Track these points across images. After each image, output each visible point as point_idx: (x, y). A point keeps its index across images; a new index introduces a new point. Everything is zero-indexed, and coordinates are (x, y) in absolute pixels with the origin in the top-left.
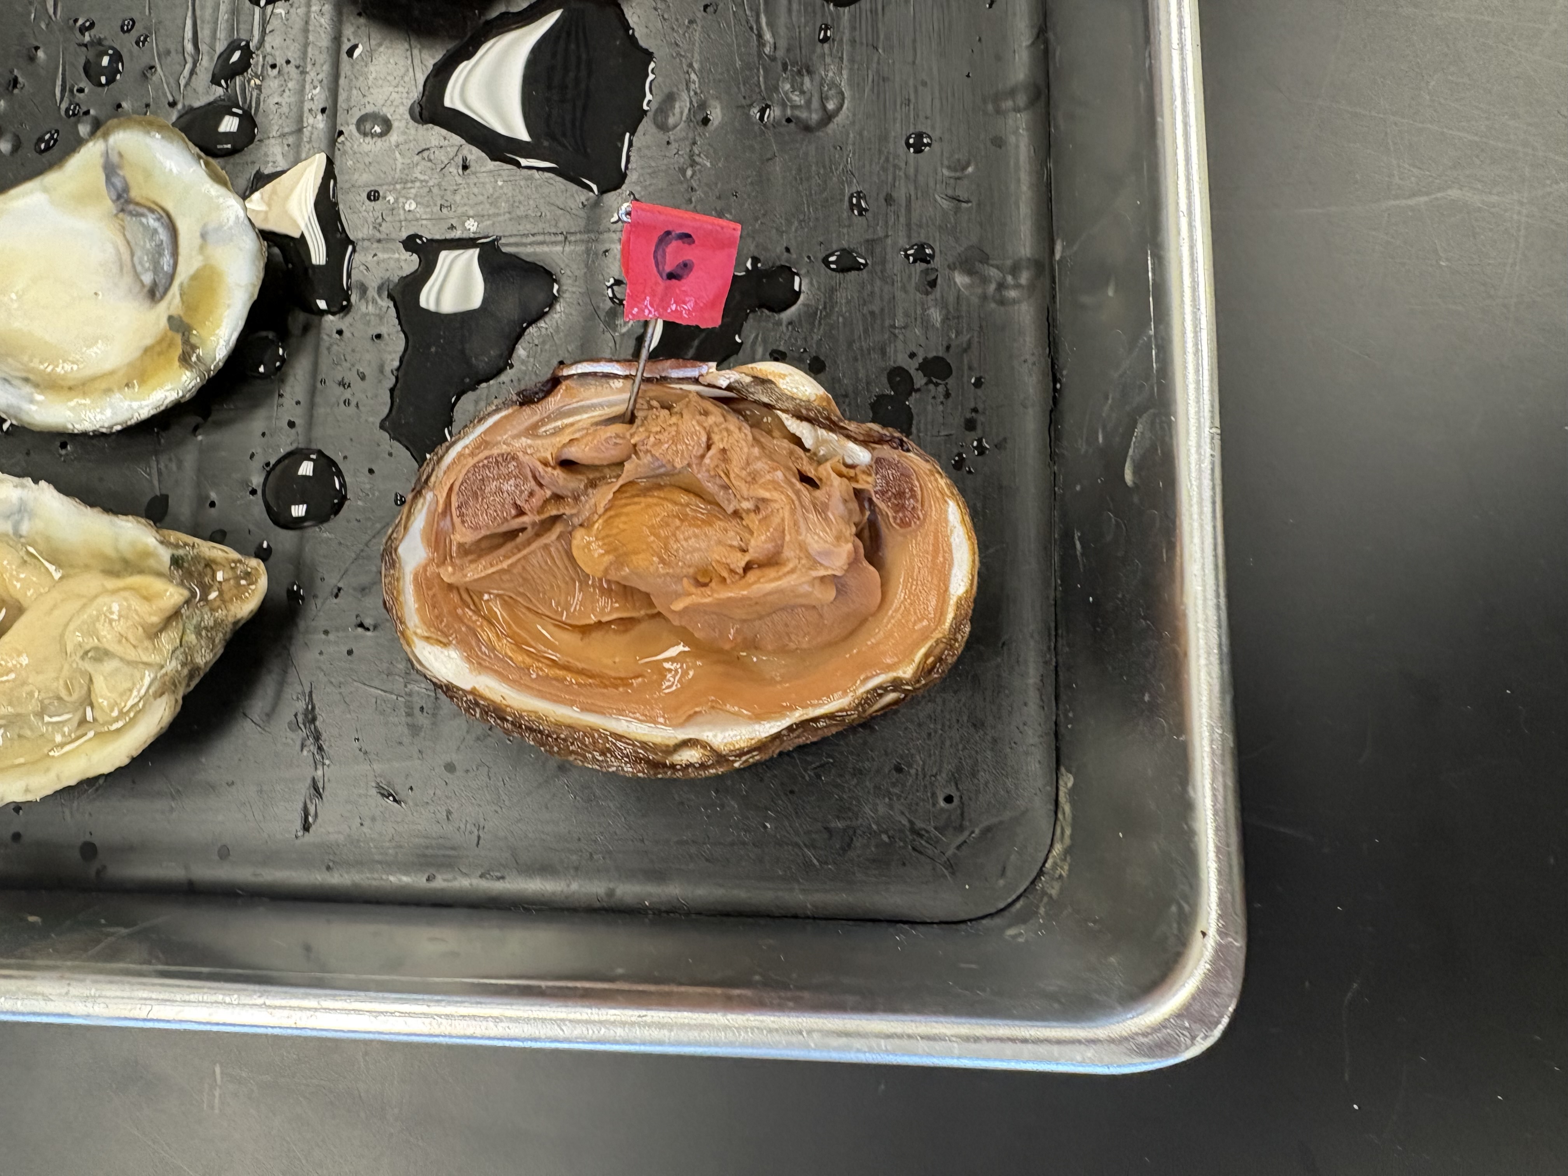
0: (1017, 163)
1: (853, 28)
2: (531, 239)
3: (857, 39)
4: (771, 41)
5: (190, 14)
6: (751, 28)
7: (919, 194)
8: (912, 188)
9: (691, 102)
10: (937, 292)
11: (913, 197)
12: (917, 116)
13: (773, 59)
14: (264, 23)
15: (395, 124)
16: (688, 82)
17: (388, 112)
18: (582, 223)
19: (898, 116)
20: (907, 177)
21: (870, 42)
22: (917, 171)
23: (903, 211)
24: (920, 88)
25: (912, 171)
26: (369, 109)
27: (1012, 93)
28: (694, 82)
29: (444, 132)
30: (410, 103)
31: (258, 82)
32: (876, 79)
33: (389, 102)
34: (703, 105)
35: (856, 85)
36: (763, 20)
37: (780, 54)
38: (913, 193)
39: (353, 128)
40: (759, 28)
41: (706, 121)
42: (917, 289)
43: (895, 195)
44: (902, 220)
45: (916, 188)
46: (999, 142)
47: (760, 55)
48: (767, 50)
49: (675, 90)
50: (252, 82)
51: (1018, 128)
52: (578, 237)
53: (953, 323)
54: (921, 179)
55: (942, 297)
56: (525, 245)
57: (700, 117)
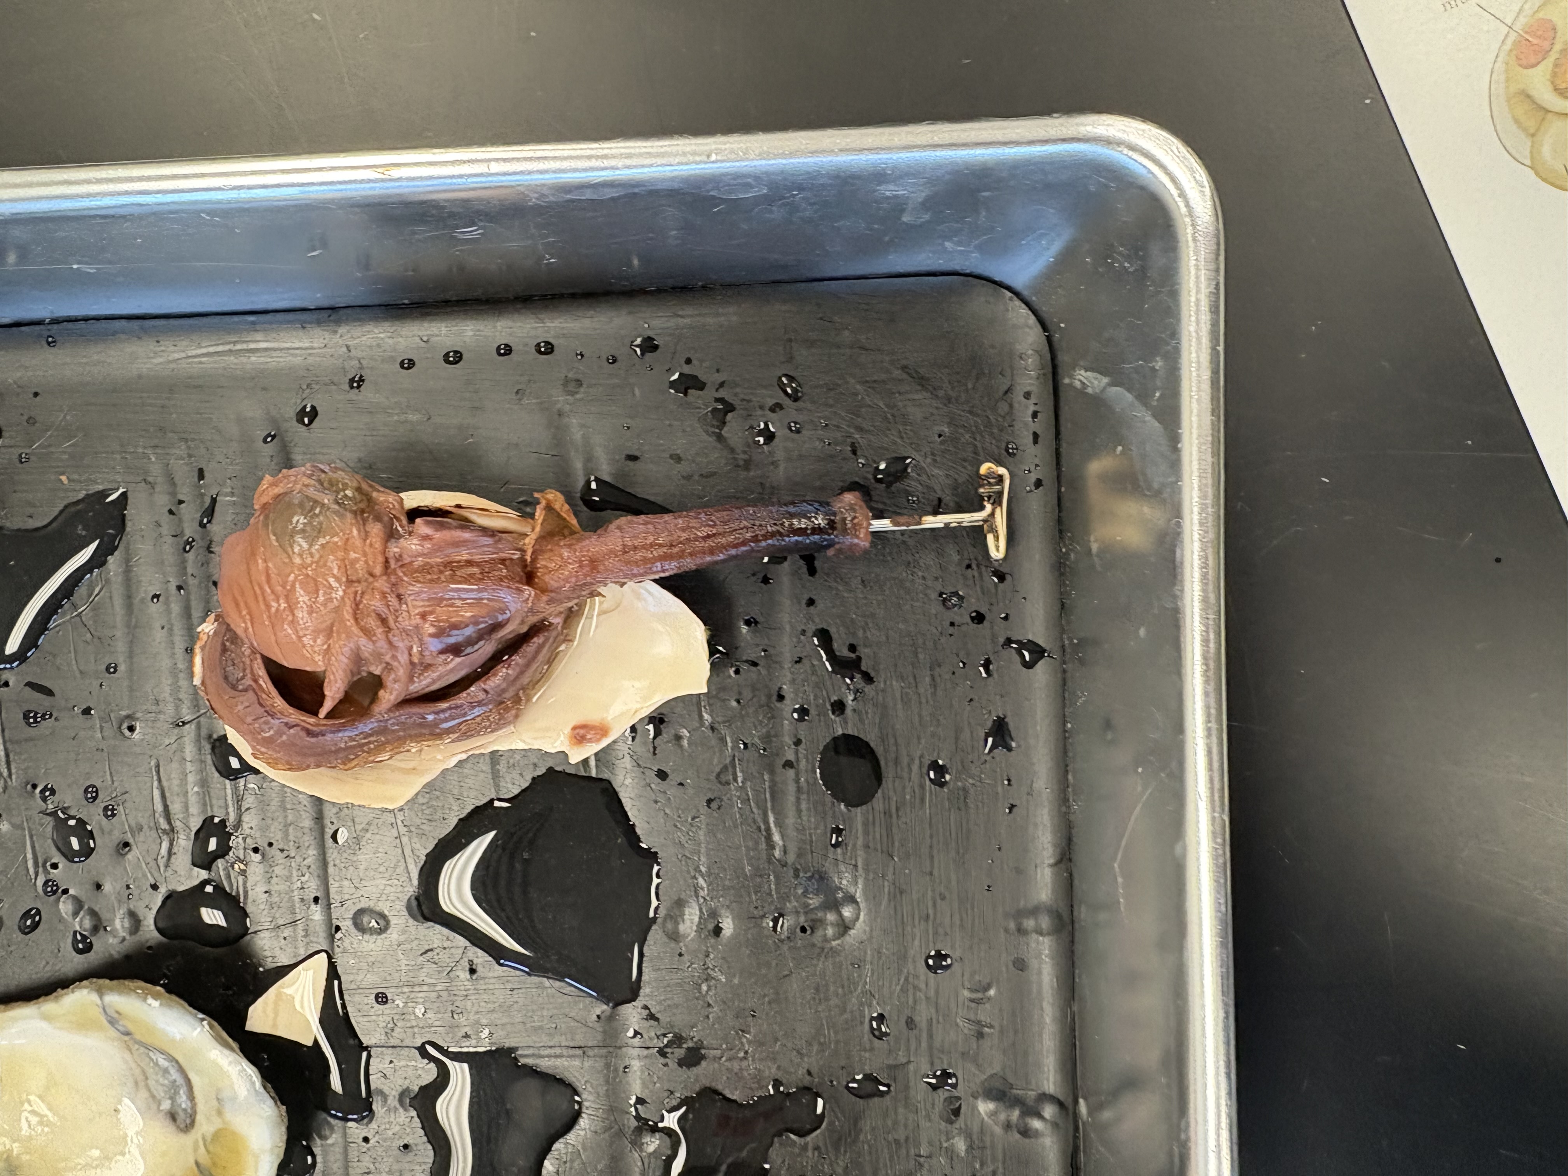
0: (1040, 992)
1: (866, 833)
2: (548, 1051)
3: (871, 845)
4: (781, 843)
5: (156, 783)
6: (760, 830)
7: (941, 1019)
8: (933, 1011)
9: (701, 910)
10: (960, 1122)
11: (934, 1021)
12: (936, 933)
13: (785, 865)
14: (239, 800)
15: (393, 921)
16: (696, 889)
17: (383, 907)
18: (600, 1037)
19: (917, 931)
20: (927, 998)
21: (885, 849)
22: (937, 992)
23: (924, 1035)
24: (939, 901)
25: (932, 993)
26: (364, 904)
27: (1034, 911)
28: (702, 889)
29: (445, 931)
30: (407, 898)
31: (242, 867)
32: (892, 890)
33: (384, 897)
34: (714, 914)
35: (873, 897)
36: (771, 819)
37: (791, 858)
38: (934, 1016)
39: (349, 923)
40: (768, 829)
41: (717, 931)
42: (941, 1118)
43: (917, 1019)
44: (924, 1045)
45: (937, 1011)
46: (1020, 965)
47: (770, 858)
48: (777, 853)
49: (683, 896)
50: (236, 866)
51: (1041, 954)
52: (596, 1050)
53: (976, 1153)
54: (942, 1002)
55: (966, 1125)
56: (543, 1057)
57: (711, 926)
